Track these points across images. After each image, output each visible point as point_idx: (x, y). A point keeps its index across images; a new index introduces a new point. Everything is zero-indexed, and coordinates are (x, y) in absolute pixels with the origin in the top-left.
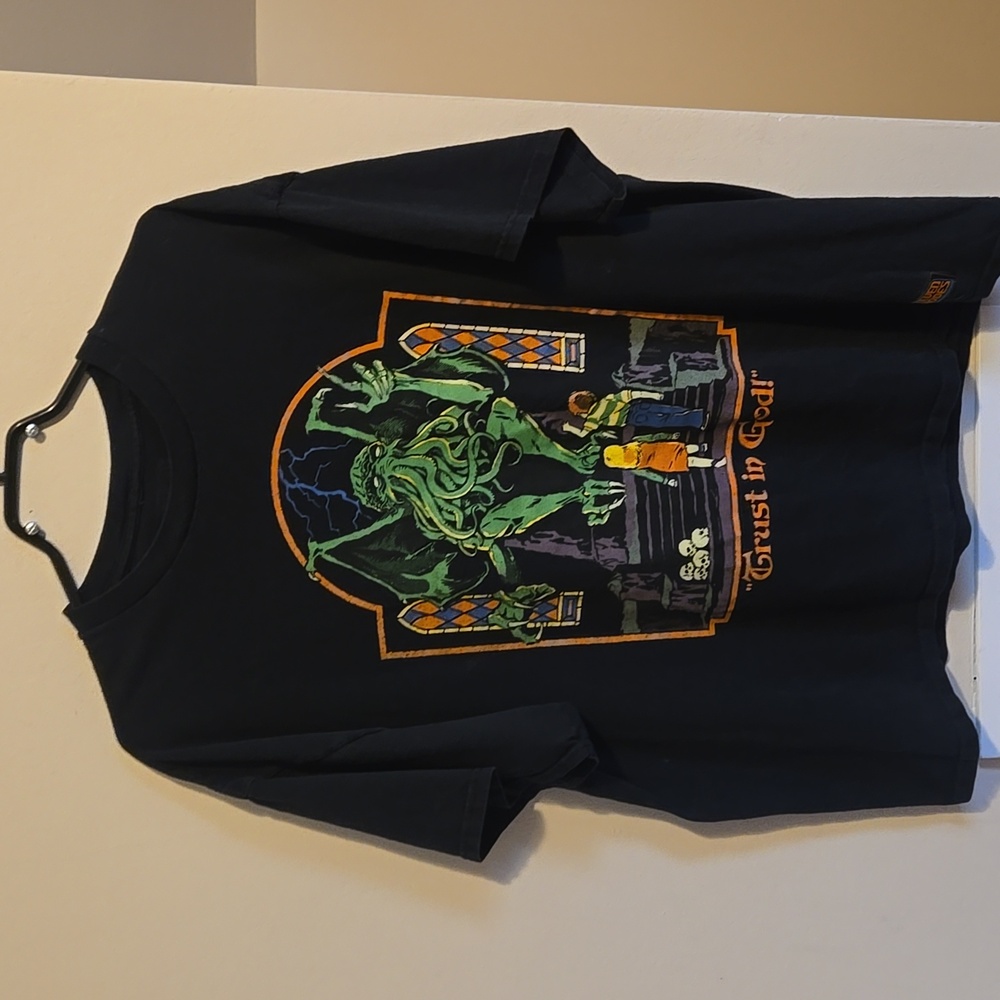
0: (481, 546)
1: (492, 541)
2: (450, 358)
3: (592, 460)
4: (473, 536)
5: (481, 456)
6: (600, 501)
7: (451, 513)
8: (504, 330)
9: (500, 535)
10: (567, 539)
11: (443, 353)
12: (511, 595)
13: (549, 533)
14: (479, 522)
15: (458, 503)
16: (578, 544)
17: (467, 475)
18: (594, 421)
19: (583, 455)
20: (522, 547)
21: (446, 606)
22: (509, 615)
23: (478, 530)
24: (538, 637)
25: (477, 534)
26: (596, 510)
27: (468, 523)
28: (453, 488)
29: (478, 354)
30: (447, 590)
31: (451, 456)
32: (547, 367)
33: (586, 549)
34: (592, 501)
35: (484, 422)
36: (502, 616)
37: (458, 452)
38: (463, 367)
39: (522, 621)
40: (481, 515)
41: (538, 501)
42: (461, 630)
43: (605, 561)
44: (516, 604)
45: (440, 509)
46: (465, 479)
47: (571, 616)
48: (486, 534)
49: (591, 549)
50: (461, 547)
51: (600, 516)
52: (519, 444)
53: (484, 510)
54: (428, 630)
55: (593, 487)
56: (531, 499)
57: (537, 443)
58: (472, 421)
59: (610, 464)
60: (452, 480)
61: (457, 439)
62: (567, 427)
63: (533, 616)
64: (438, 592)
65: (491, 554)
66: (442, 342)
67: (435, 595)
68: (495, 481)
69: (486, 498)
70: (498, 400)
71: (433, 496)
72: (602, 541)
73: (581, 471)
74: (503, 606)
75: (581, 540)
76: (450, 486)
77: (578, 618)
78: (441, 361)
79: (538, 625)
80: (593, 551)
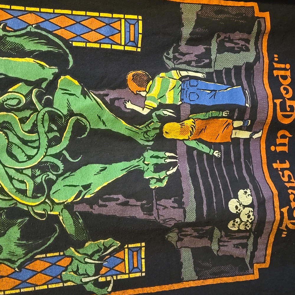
0: (51, 211)
1: (62, 206)
2: (17, 36)
3: (152, 134)
4: (44, 202)
5: (50, 130)
6: (158, 168)
7: (22, 182)
8: (69, 12)
9: (70, 201)
10: (132, 201)
11: (9, 31)
12: (81, 251)
13: (115, 197)
14: (50, 189)
15: (29, 172)
16: (142, 206)
17: (38, 148)
18: (153, 99)
19: (145, 130)
20: (91, 210)
21: (20, 267)
22: (81, 272)
23: (48, 197)
24: (110, 289)
25: (47, 200)
26: (156, 176)
27: (38, 190)
28: (25, 159)
29: (44, 33)
30: (20, 251)
31: (21, 130)
32: (108, 46)
33: (149, 210)
34: (152, 168)
35: (51, 98)
36: (75, 272)
37: (28, 126)
38: (30, 45)
39: (94, 276)
40: (51, 183)
41: (104, 169)
42: (37, 288)
43: (164, 220)
44: (87, 260)
45: (11, 178)
46: (36, 150)
47: (137, 267)
48: (56, 201)
49: (152, 210)
50: (32, 213)
51: (160, 180)
52: (85, 118)
53: (54, 178)
54: (4, 291)
55: (151, 157)
56: (98, 167)
57: (104, 118)
58: (39, 97)
59: (168, 137)
60: (23, 151)
61: (27, 113)
62: (129, 105)
63: (103, 271)
64: (12, 253)
65: (61, 218)
66: (8, 22)
67: (8, 257)
68: (65, 152)
69: (55, 167)
70: (62, 77)
71: (4, 166)
72: (163, 202)
73: (142, 142)
74: (75, 262)
75: (144, 202)
76: (21, 157)
77: (144, 270)
78: (8, 39)
79: (109, 278)
80: (155, 212)
